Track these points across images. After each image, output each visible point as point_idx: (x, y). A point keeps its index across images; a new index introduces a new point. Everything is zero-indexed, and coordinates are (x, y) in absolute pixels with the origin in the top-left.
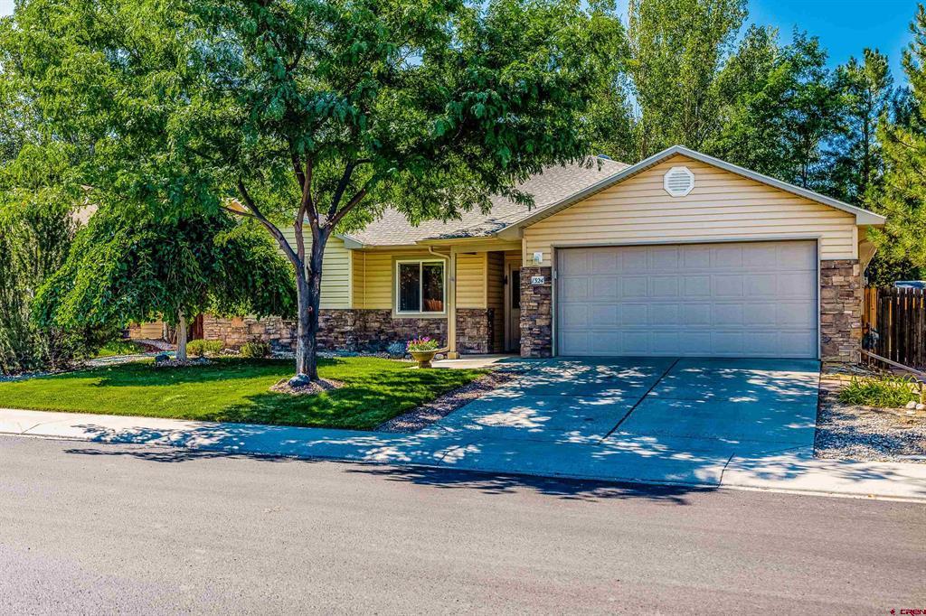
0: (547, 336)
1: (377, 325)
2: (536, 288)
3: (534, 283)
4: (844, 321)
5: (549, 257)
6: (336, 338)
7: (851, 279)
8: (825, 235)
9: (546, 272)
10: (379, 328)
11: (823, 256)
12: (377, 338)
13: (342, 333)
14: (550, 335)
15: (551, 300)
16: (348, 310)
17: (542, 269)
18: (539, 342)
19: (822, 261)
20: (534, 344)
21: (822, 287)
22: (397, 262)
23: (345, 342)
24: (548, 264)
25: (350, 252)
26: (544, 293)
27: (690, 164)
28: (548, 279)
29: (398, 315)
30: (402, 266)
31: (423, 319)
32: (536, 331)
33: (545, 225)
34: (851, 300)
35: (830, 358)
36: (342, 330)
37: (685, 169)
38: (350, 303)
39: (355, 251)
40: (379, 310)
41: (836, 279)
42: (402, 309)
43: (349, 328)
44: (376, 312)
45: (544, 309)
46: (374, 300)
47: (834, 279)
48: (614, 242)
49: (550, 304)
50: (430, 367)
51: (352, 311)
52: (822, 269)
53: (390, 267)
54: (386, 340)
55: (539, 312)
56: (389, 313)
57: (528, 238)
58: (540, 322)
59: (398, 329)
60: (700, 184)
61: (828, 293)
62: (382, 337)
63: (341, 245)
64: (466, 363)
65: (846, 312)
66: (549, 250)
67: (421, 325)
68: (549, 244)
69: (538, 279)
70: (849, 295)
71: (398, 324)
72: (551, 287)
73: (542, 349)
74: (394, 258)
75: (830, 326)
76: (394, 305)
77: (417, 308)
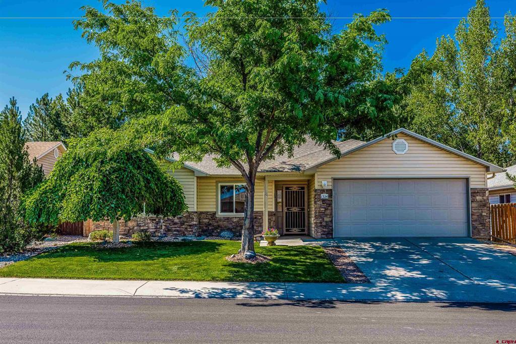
0: (331, 227)
1: (207, 221)
2: (324, 201)
3: (322, 197)
4: (482, 218)
5: (330, 184)
6: (186, 228)
7: (485, 198)
8: (472, 176)
9: (330, 192)
10: (209, 222)
11: (471, 186)
12: (207, 228)
13: (190, 226)
14: (332, 226)
15: (332, 207)
16: (194, 212)
17: (327, 190)
18: (326, 230)
19: (471, 189)
20: (323, 231)
21: (472, 202)
22: (219, 184)
23: (192, 231)
24: (330, 188)
25: (195, 178)
26: (328, 204)
27: (406, 138)
28: (331, 196)
29: (220, 214)
30: (222, 187)
31: (236, 217)
32: (324, 224)
33: (328, 166)
34: (485, 208)
35: (476, 237)
36: (190, 224)
37: (403, 140)
38: (195, 208)
39: (198, 177)
40: (208, 212)
41: (478, 198)
42: (222, 211)
43: (195, 223)
44: (207, 213)
45: (328, 212)
46: (204, 206)
47: (477, 198)
48: (366, 176)
49: (332, 209)
50: (275, 245)
51: (196, 212)
52: (471, 193)
53: (215, 187)
54: (213, 229)
55: (326, 213)
56: (214, 214)
57: (319, 173)
58: (327, 219)
59: (221, 223)
60: (411, 148)
61: (474, 205)
62: (210, 228)
63: (192, 174)
64: (294, 242)
65: (483, 214)
66: (331, 180)
67: (235, 221)
68: (330, 177)
69: (324, 196)
70: (484, 206)
71: (220, 220)
72: (332, 200)
73: (328, 234)
74: (217, 183)
75: (475, 221)
76: (217, 208)
77: (232, 211)
